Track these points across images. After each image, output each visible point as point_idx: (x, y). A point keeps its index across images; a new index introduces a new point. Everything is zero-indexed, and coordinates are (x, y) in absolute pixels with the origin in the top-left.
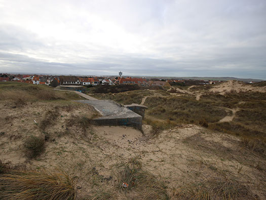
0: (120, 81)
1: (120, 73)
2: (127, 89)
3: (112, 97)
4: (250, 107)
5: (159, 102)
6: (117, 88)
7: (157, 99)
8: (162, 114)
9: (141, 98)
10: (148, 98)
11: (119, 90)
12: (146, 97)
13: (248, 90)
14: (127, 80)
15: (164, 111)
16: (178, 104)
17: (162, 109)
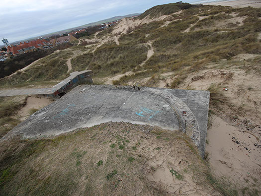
0: (12, 51)
1: (5, 41)
2: (32, 59)
3: (25, 76)
4: (156, 37)
5: (88, 60)
6: (16, 62)
7: (84, 58)
8: (101, 71)
9: (64, 62)
10: (72, 60)
11: (21, 63)
12: (69, 60)
13: (139, 24)
14: (22, 48)
15: (99, 67)
16: (107, 54)
17: (96, 66)
